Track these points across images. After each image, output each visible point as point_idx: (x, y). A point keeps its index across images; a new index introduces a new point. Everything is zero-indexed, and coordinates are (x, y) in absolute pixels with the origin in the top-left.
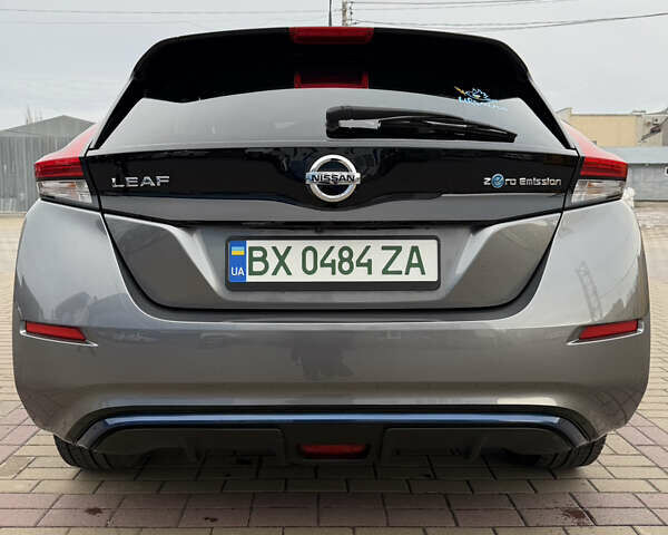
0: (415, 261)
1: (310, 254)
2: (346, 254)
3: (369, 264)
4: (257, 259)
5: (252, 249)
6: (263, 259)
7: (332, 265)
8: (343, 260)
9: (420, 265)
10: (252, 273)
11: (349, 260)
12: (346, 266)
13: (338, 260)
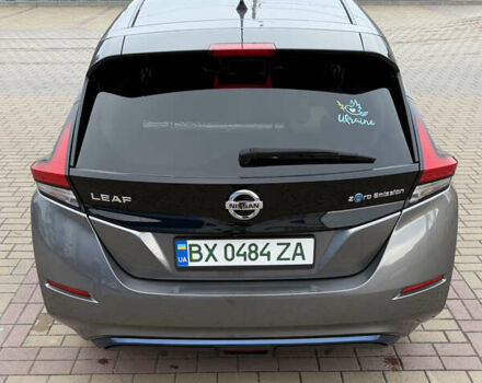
0: (299, 251)
1: (229, 248)
2: (253, 248)
3: (268, 254)
4: (195, 252)
5: (191, 246)
6: (199, 252)
7: (244, 254)
8: (251, 252)
9: (302, 254)
10: (192, 260)
11: (255, 252)
12: (253, 256)
13: (248, 252)
